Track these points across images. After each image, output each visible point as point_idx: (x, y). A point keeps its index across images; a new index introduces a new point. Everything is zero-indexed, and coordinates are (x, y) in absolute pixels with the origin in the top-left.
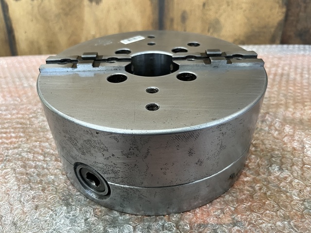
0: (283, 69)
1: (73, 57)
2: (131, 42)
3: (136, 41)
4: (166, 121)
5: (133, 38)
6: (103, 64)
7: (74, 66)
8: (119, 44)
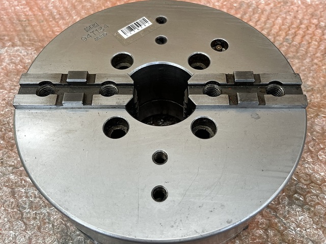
1: (55, 77)
2: (133, 33)
3: (140, 29)
4: (175, 224)
5: (135, 22)
6: (96, 99)
7: (59, 101)
8: (116, 37)
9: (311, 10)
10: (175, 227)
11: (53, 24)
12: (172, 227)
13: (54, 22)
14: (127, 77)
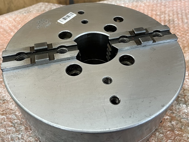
0: (169, 15)
1: (26, 49)
2: (67, 21)
3: (70, 18)
4: (131, 115)
5: (66, 15)
6: (56, 56)
7: (32, 61)
8: (57, 24)
9: (150, 8)
10: (132, 117)
11: (7, 35)
12: (130, 117)
13: (7, 34)
14: (72, 42)
